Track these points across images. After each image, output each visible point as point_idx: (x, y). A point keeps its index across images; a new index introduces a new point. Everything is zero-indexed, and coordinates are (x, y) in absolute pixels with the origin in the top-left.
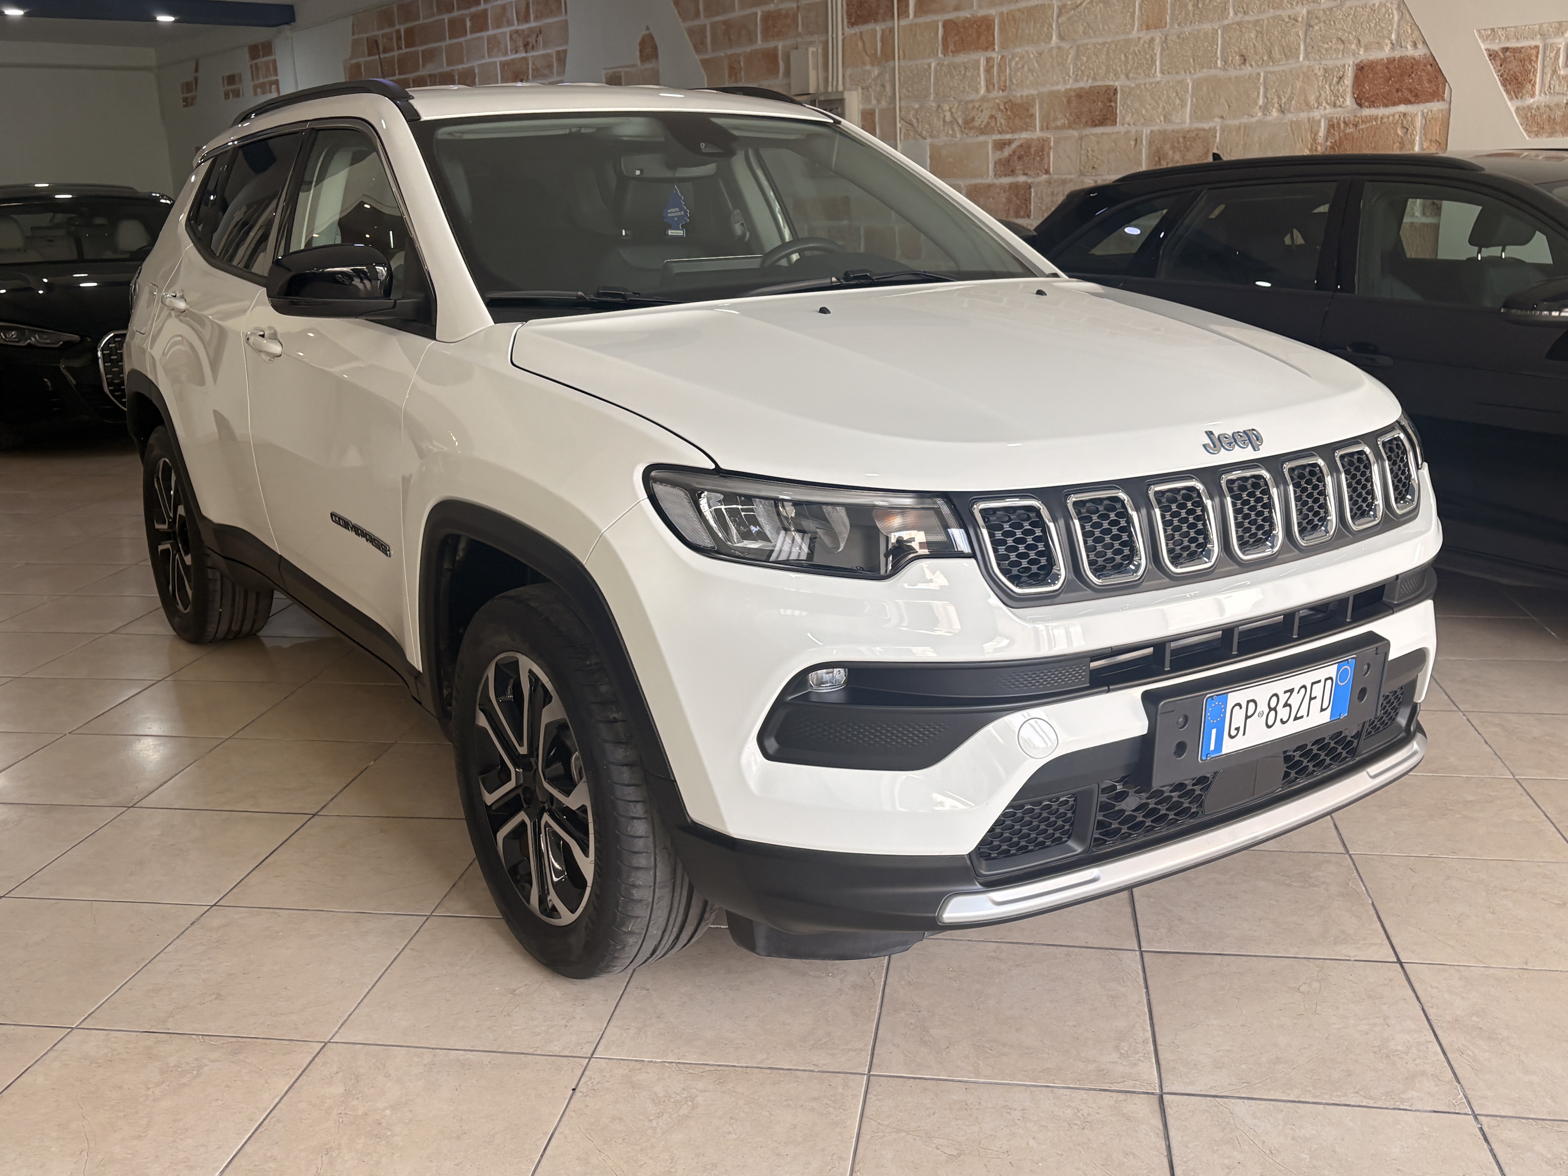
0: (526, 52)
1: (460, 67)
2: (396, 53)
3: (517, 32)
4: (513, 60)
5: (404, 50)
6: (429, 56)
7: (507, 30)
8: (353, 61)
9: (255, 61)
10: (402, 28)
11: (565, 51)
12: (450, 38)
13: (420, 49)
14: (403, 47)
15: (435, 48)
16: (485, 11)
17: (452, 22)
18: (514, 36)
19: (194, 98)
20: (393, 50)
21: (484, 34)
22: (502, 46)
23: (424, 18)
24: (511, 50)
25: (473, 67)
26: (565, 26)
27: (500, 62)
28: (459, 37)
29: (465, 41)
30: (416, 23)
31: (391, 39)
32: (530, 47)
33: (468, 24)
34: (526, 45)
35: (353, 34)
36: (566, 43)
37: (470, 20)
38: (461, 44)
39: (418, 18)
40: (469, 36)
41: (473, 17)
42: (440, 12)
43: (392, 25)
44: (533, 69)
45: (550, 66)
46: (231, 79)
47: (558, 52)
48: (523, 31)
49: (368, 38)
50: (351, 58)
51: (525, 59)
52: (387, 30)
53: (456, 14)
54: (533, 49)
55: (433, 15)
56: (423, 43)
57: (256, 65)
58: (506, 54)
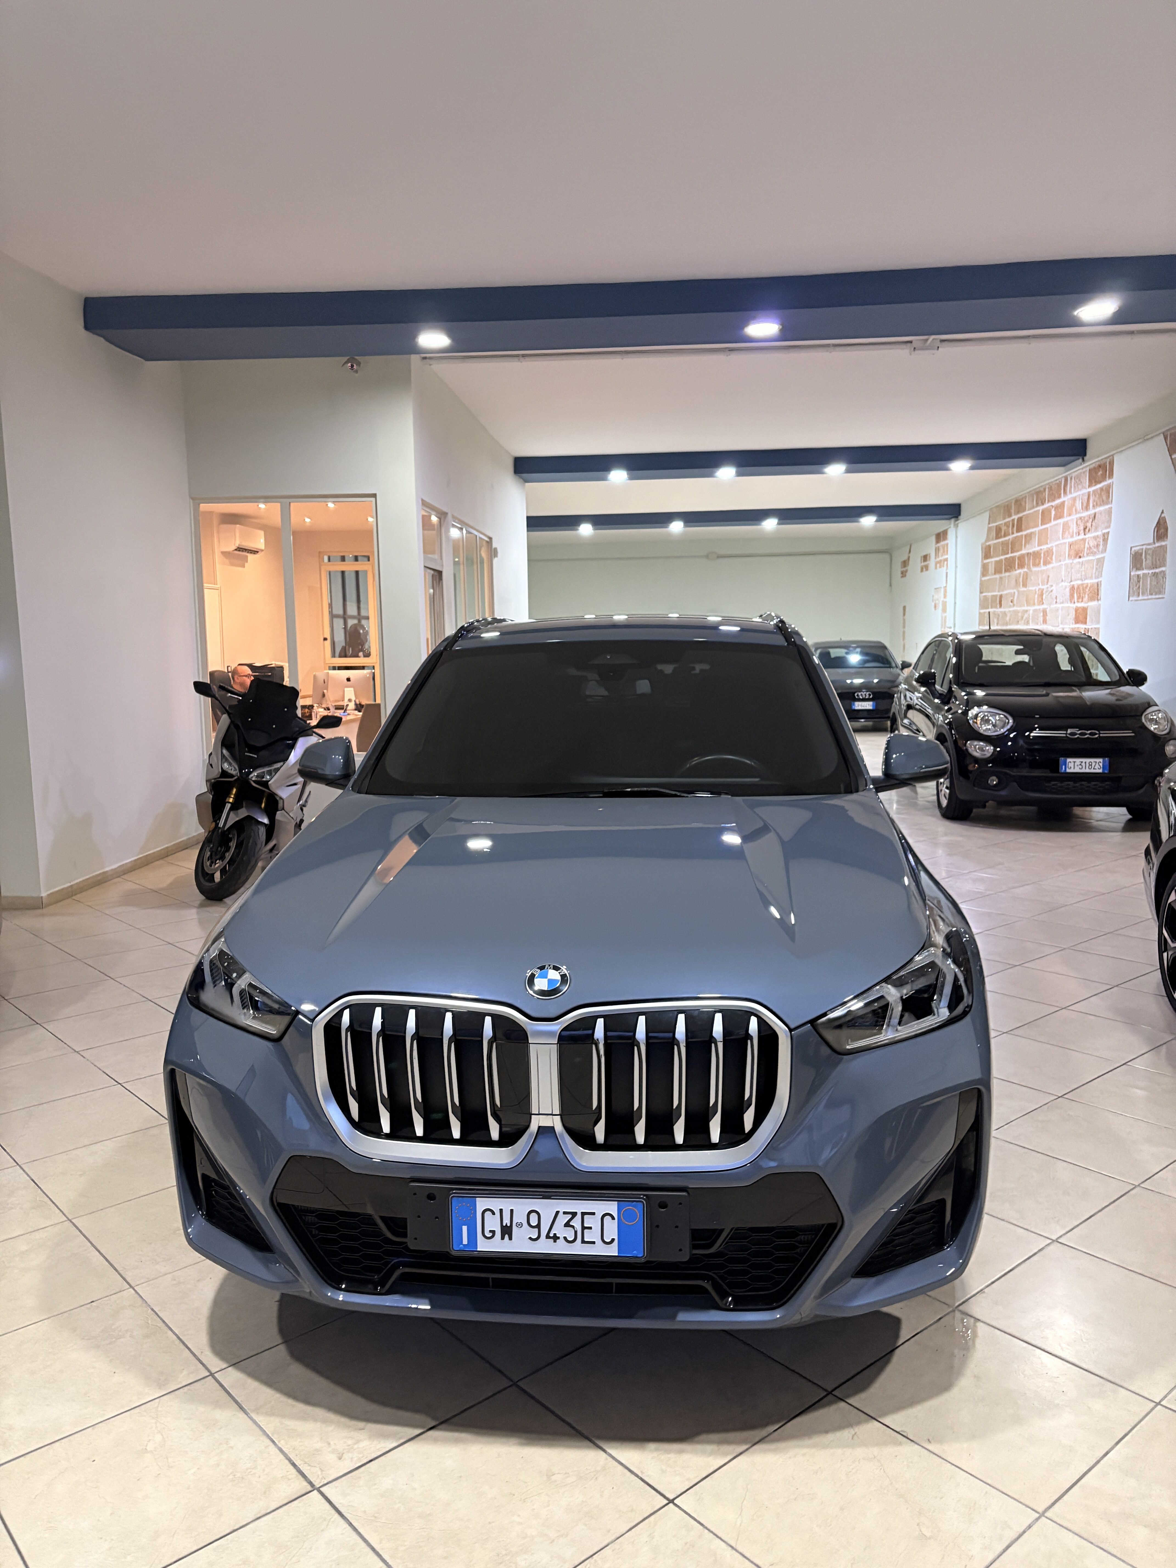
0: (1085, 534)
1: (1044, 547)
2: (1011, 537)
3: (1081, 518)
4: (1076, 541)
5: (1015, 535)
6: (1029, 538)
7: (1074, 517)
8: (988, 544)
9: (938, 545)
10: (1015, 517)
11: (1108, 533)
12: (1041, 525)
13: (1024, 533)
14: (1015, 532)
15: (1031, 533)
16: (1063, 503)
17: (1043, 512)
18: (1079, 522)
19: (906, 571)
20: (1009, 535)
21: (1061, 521)
22: (1071, 531)
23: (1028, 510)
24: (1076, 534)
25: (1052, 547)
26: (1109, 512)
27: (1069, 543)
28: (1046, 524)
29: (1050, 527)
30: (1025, 513)
31: (1008, 527)
32: (1087, 530)
33: (1053, 513)
34: (1085, 529)
35: (989, 524)
36: (1109, 527)
37: (1055, 510)
38: (1047, 528)
39: (1024, 510)
40: (1053, 523)
41: (1057, 508)
42: (1038, 505)
43: (1010, 516)
44: (1087, 549)
45: (1098, 545)
46: (925, 558)
47: (1104, 535)
48: (1084, 517)
49: (996, 526)
50: (986, 542)
51: (1084, 540)
52: (1007, 520)
53: (1046, 505)
54: (1089, 531)
55: (1033, 507)
56: (1026, 529)
57: (939, 547)
58: (1072, 536)
